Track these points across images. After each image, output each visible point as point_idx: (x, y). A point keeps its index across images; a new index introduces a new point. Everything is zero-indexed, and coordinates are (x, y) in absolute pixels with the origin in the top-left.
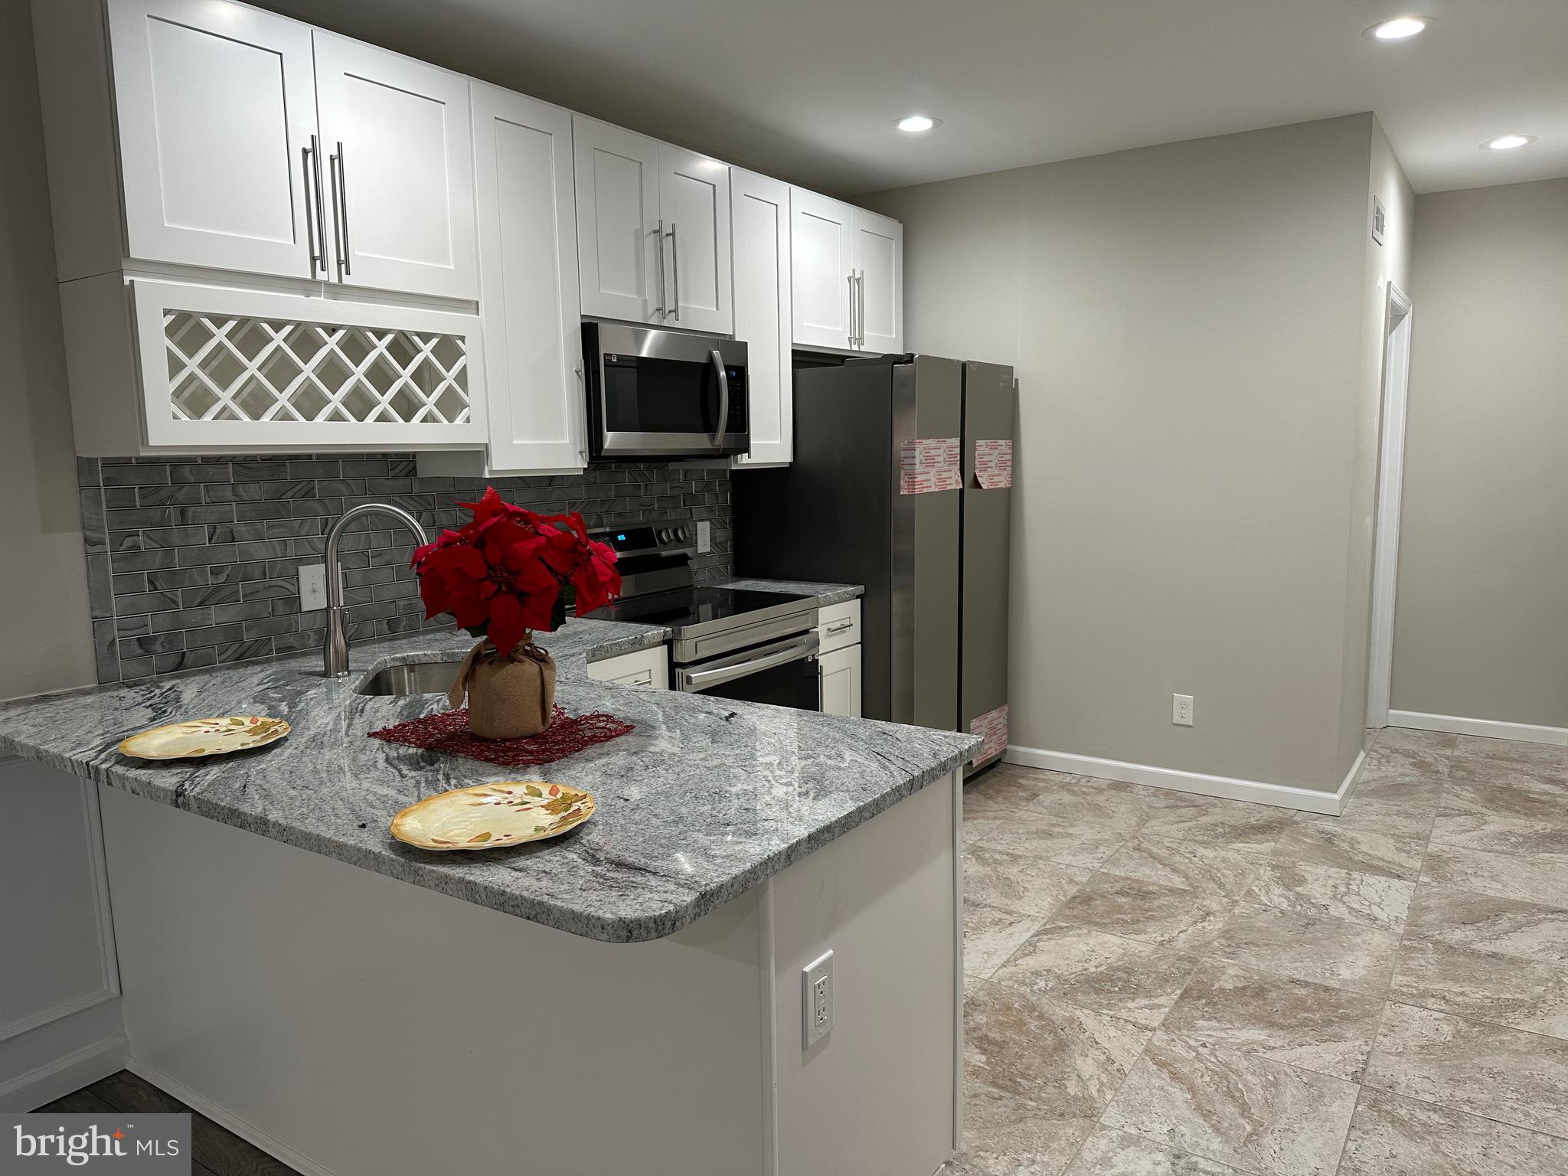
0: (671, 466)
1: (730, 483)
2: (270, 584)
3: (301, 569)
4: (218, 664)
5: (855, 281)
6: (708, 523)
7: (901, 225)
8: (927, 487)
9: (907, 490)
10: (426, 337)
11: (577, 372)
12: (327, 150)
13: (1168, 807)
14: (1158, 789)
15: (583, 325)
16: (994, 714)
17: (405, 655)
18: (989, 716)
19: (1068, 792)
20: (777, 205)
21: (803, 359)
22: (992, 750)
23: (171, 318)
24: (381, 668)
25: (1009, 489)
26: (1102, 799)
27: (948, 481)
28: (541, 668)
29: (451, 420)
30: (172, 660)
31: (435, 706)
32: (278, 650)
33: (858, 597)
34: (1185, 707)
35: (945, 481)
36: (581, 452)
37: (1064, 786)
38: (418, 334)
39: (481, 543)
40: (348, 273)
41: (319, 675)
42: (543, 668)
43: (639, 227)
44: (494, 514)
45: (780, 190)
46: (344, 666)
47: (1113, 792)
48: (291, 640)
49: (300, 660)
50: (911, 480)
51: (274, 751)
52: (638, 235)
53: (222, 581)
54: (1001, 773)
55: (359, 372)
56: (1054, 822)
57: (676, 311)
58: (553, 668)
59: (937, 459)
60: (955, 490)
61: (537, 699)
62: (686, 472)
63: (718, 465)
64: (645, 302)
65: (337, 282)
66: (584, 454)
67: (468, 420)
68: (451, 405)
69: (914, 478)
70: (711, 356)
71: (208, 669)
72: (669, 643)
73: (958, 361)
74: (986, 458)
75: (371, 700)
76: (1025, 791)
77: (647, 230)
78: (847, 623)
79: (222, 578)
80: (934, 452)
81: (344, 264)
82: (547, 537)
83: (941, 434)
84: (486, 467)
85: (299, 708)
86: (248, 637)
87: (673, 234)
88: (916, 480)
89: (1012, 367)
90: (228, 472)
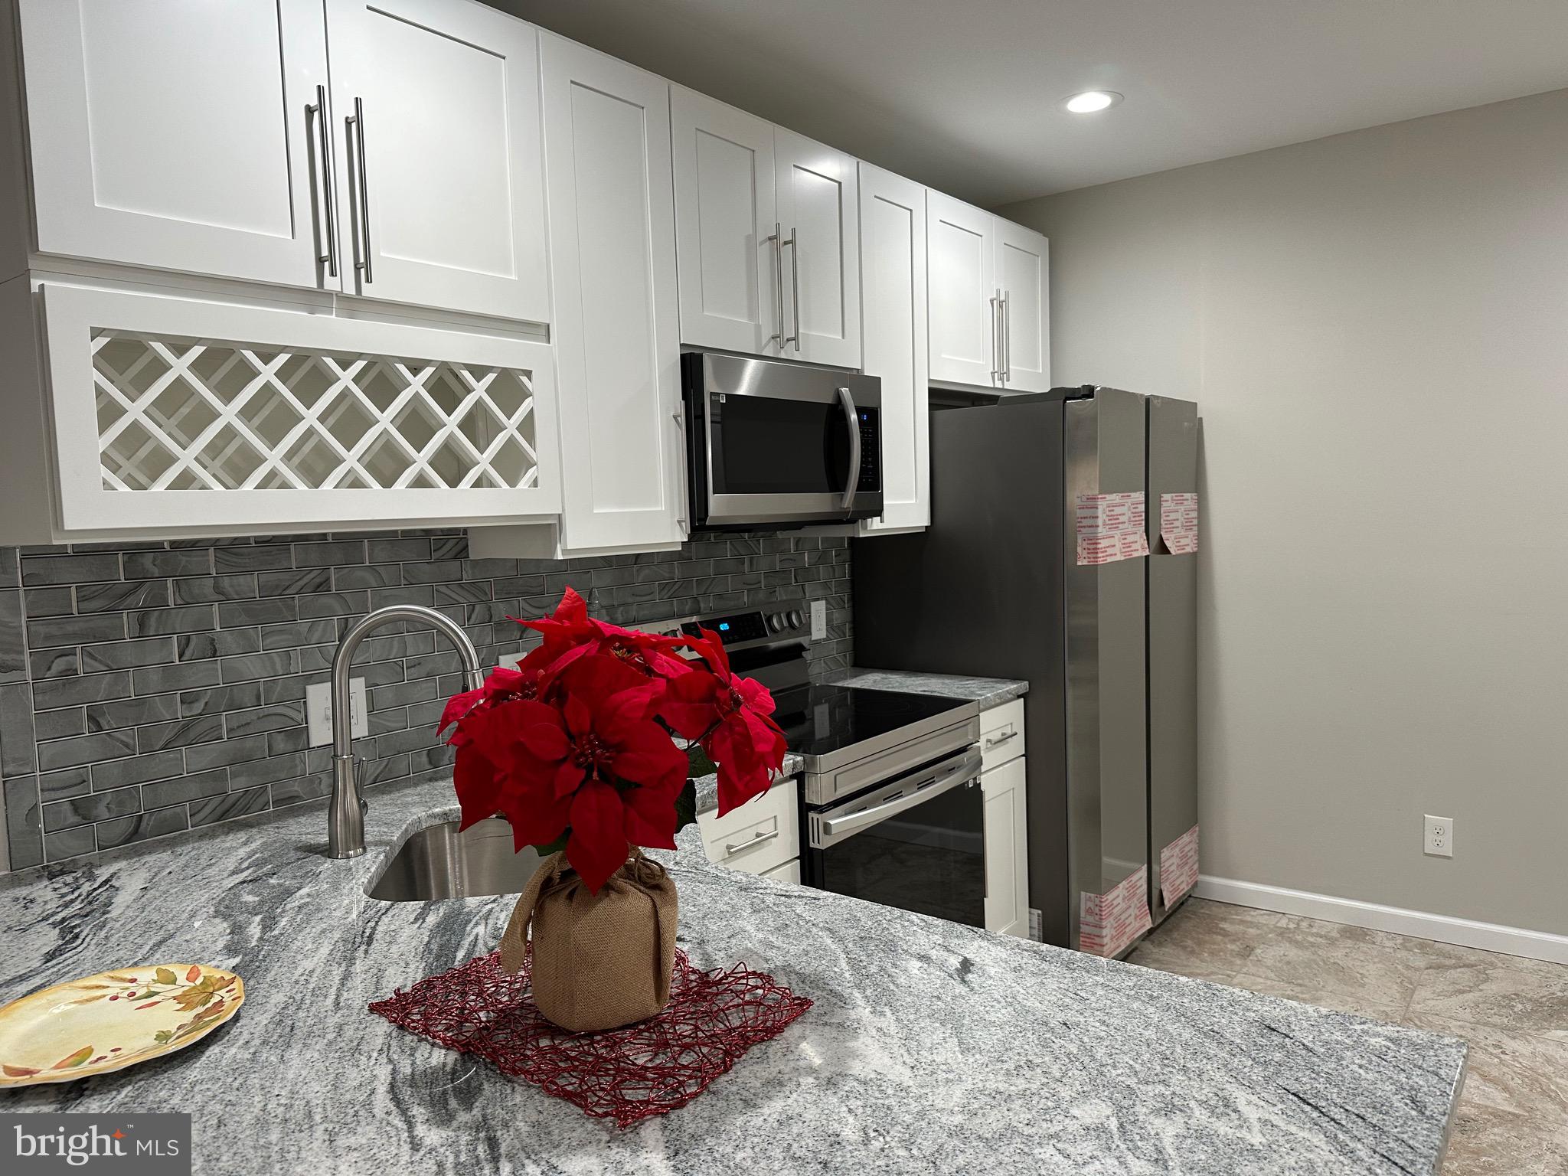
0: (780, 535)
1: (848, 552)
2: (266, 712)
3: (310, 689)
4: (190, 829)
5: (1000, 304)
6: (824, 602)
7: (1047, 239)
8: (1111, 555)
9: (1087, 560)
10: (479, 372)
11: (675, 417)
12: (341, 110)
13: (1430, 968)
14: (1407, 938)
15: (683, 357)
16: (1186, 838)
17: (447, 808)
18: (1180, 842)
19: (1290, 942)
20: (911, 210)
21: (942, 398)
22: (1184, 885)
23: (102, 341)
24: (413, 830)
25: (1194, 555)
26: (1340, 954)
27: (1134, 547)
28: (654, 905)
29: (512, 482)
30: (123, 826)
31: (480, 929)
32: (276, 803)
33: (1019, 697)
34: (1441, 833)
35: (1130, 547)
36: (679, 522)
37: (1283, 934)
38: (469, 367)
39: (557, 692)
40: (369, 280)
41: (322, 853)
42: (658, 903)
43: (751, 232)
44: (582, 640)
45: (914, 192)
46: (359, 840)
47: (1349, 943)
48: (296, 788)
49: (303, 819)
50: (1092, 547)
51: (207, 1053)
52: (751, 242)
53: (199, 711)
54: (1194, 913)
55: (385, 420)
56: (1289, 992)
57: (795, 339)
58: (674, 902)
59: (1122, 519)
60: (1142, 557)
61: (649, 958)
62: (798, 542)
63: (844, 532)
64: (758, 327)
65: (354, 293)
66: (684, 524)
67: (535, 483)
68: (512, 464)
69: (1097, 544)
70: (839, 397)
71: (174, 838)
72: (800, 777)
73: (1142, 395)
74: (1173, 516)
75: (387, 910)
76: (1234, 941)
77: (761, 237)
78: (1009, 732)
79: (198, 707)
80: (1118, 510)
81: (363, 267)
82: (669, 680)
83: (1126, 488)
84: (558, 545)
85: (276, 932)
86: (235, 786)
87: (792, 242)
88: (1099, 546)
89: (1196, 404)
90: (208, 560)
